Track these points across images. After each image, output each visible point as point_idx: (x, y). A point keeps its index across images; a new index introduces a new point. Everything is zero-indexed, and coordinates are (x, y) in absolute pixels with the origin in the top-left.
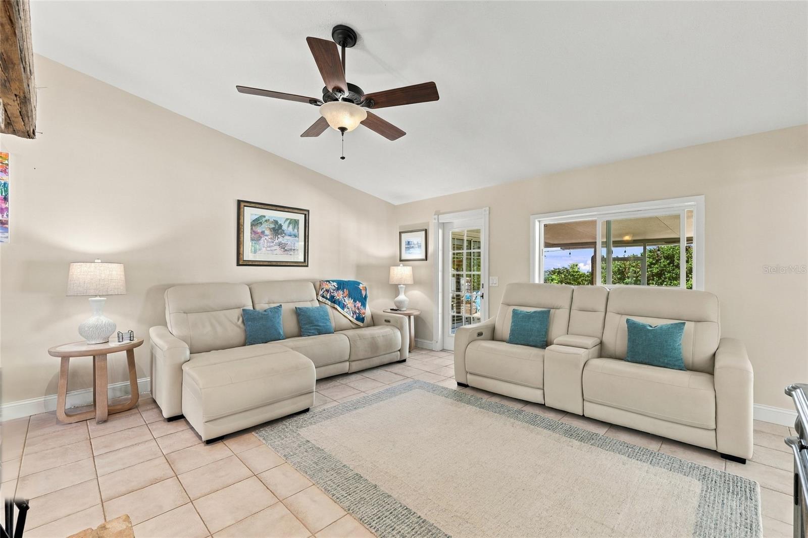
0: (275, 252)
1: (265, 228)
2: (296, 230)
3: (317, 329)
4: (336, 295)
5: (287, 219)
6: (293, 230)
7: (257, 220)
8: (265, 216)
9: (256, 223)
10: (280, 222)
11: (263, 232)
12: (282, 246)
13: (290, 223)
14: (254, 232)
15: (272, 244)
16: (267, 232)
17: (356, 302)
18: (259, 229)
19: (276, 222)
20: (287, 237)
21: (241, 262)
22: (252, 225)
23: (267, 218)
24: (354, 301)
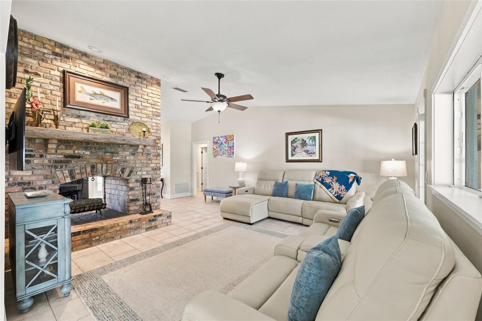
0: (303, 155)
1: (298, 144)
2: (314, 142)
3: (299, 196)
4: (326, 179)
5: (309, 137)
6: (312, 142)
7: (294, 140)
8: (297, 138)
9: (293, 142)
10: (305, 140)
11: (297, 146)
12: (307, 152)
13: (310, 139)
14: (293, 146)
15: (301, 151)
16: (299, 146)
17: (342, 186)
18: (295, 145)
19: (303, 140)
20: (308, 147)
21: (288, 161)
22: (292, 143)
23: (298, 139)
24: (340, 185)
